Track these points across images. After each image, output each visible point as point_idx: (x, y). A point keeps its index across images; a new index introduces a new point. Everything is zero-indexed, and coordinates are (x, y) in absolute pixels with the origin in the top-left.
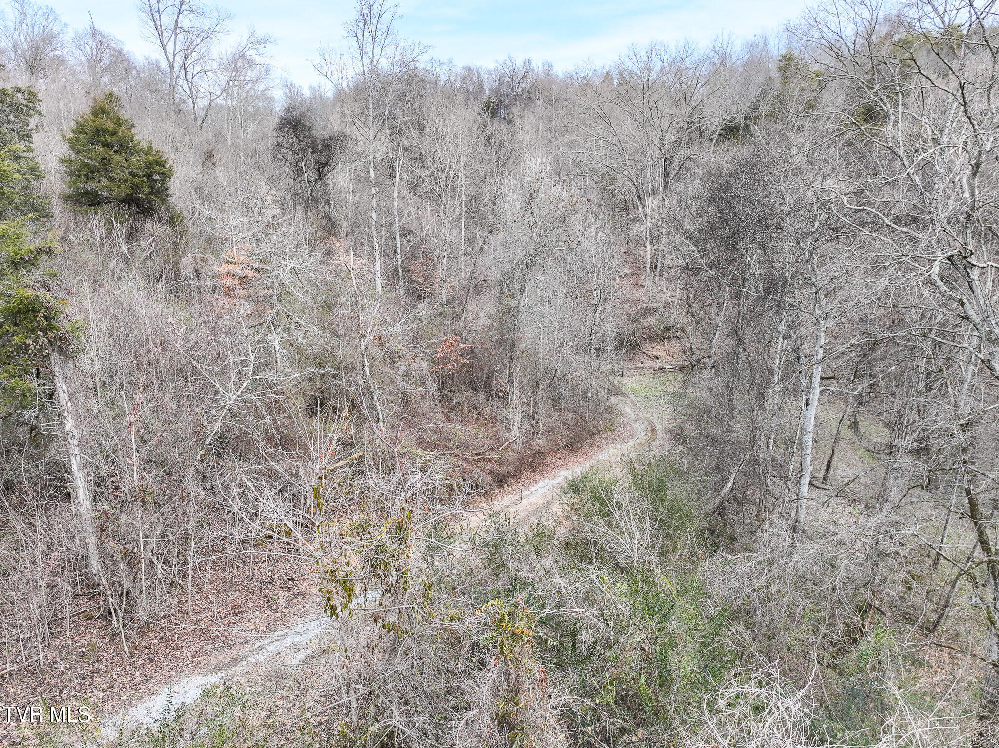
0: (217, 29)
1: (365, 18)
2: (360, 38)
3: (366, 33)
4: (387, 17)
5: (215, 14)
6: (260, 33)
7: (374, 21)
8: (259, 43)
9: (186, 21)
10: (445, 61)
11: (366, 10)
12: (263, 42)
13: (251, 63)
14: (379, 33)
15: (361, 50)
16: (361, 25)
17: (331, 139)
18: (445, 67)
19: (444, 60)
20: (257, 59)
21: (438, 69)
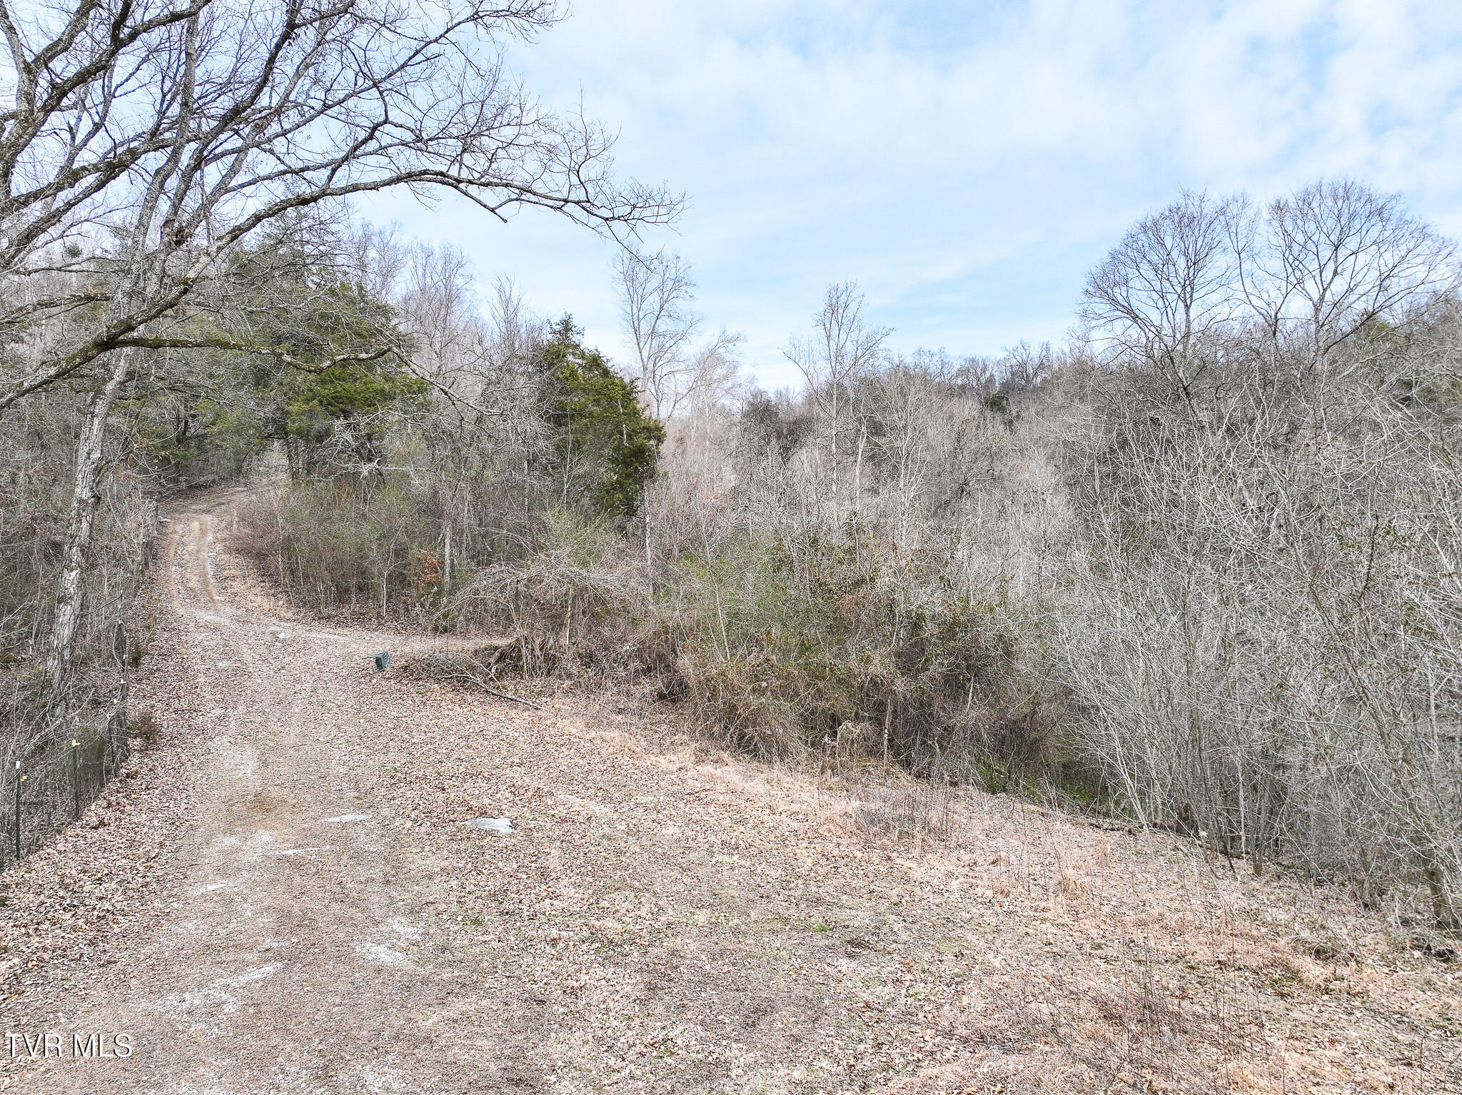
0: (690, 331)
1: (833, 309)
2: (828, 326)
3: (833, 322)
4: (853, 306)
5: (689, 317)
6: (731, 331)
7: (841, 311)
8: (728, 341)
9: (662, 326)
10: (936, 351)
11: (834, 301)
12: (733, 340)
13: (720, 361)
14: (845, 321)
15: (829, 337)
16: (829, 315)
17: (795, 423)
18: (936, 358)
19: (935, 349)
20: (728, 357)
21: (927, 361)
